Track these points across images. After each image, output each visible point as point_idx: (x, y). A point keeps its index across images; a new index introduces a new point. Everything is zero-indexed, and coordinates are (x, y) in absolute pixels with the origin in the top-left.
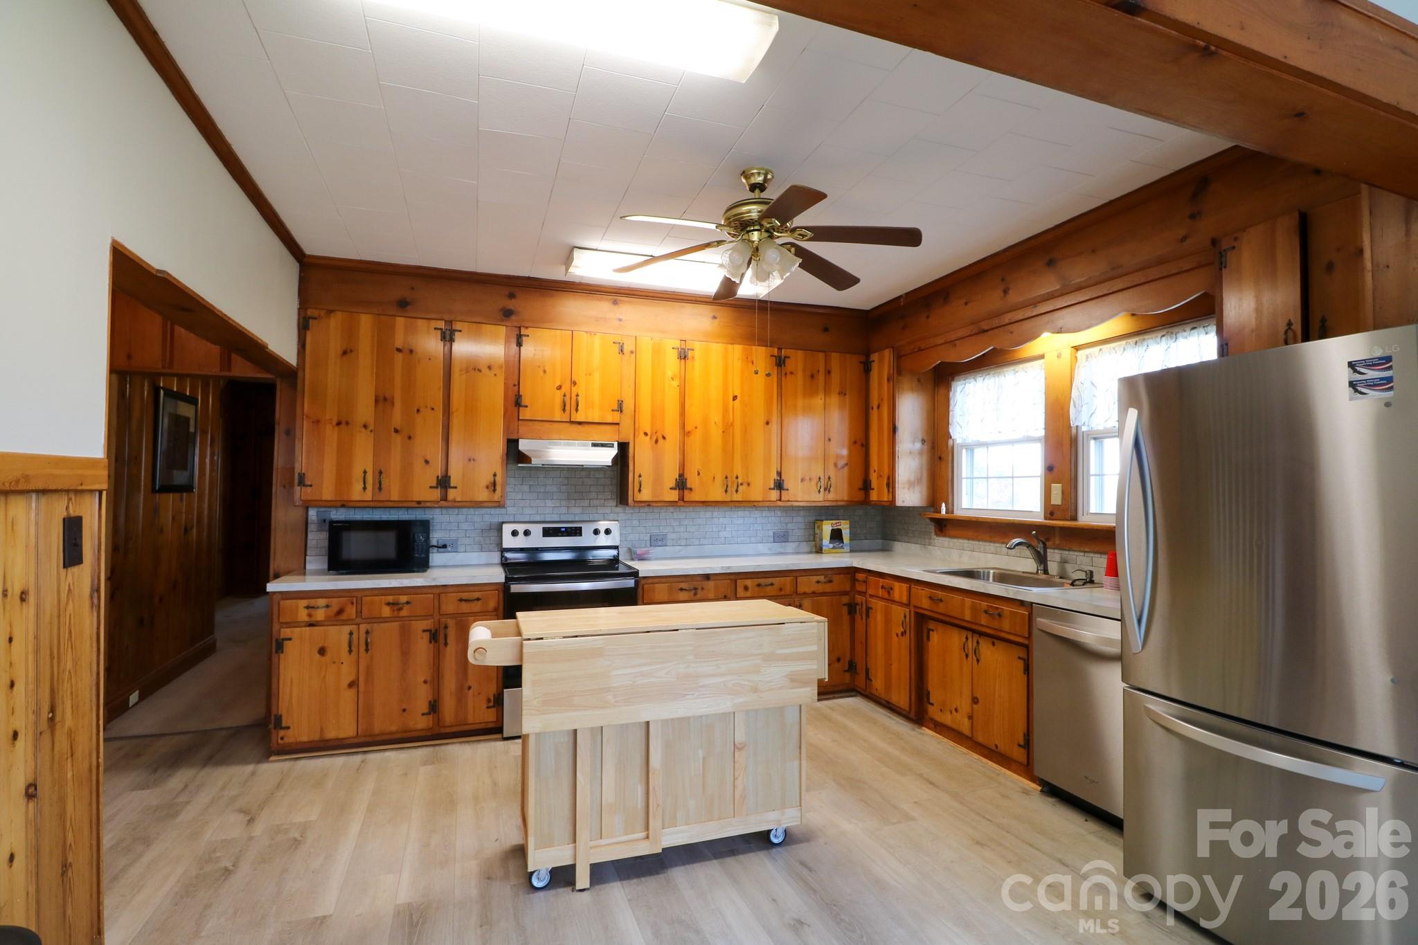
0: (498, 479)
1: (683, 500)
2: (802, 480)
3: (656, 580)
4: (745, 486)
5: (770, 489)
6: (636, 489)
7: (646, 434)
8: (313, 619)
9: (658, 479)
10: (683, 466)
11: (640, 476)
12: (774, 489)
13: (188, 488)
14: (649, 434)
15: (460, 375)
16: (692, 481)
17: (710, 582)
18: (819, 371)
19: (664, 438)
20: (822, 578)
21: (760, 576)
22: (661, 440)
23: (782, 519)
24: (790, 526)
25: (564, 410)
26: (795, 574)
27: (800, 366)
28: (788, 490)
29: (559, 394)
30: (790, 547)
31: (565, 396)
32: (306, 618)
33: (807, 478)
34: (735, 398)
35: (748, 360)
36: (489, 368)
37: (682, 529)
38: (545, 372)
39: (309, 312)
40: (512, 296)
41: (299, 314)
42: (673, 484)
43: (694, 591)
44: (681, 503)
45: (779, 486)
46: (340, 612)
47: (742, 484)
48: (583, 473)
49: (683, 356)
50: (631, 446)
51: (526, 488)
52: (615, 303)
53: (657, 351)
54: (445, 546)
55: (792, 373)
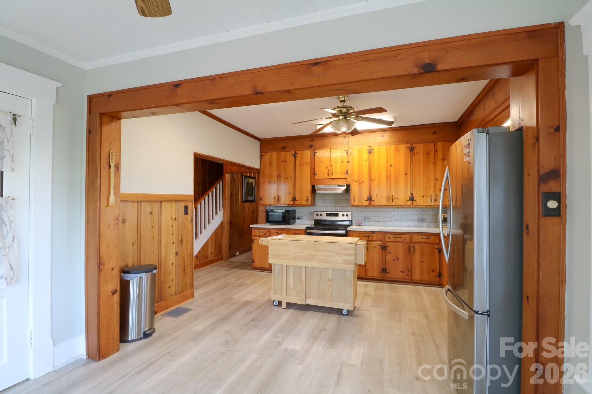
0: (309, 198)
1: (370, 204)
2: (423, 197)
3: (354, 232)
4: (396, 199)
5: (408, 200)
6: (353, 200)
7: (356, 181)
8: (260, 235)
9: (360, 198)
10: (370, 192)
11: (354, 196)
12: (409, 200)
13: (253, 201)
14: (357, 181)
15: (298, 167)
16: (374, 197)
17: (374, 234)
18: (431, 151)
19: (363, 182)
20: (424, 237)
21: (395, 234)
22: (362, 183)
23: (421, 213)
24: (425, 216)
25: (328, 175)
26: (411, 234)
27: (422, 150)
28: (416, 201)
29: (326, 170)
30: (425, 224)
31: (328, 170)
32: (258, 235)
33: (426, 196)
34: (391, 166)
35: (397, 150)
36: (306, 164)
37: (377, 216)
38: (322, 163)
39: (262, 154)
40: (312, 141)
41: (260, 155)
42: (366, 199)
43: (368, 237)
44: (370, 206)
45: (412, 199)
46: (266, 234)
47: (395, 199)
48: (340, 195)
49: (370, 152)
50: (351, 186)
51: (322, 201)
52: (345, 137)
53: (360, 151)
54: (299, 218)
55: (417, 153)
